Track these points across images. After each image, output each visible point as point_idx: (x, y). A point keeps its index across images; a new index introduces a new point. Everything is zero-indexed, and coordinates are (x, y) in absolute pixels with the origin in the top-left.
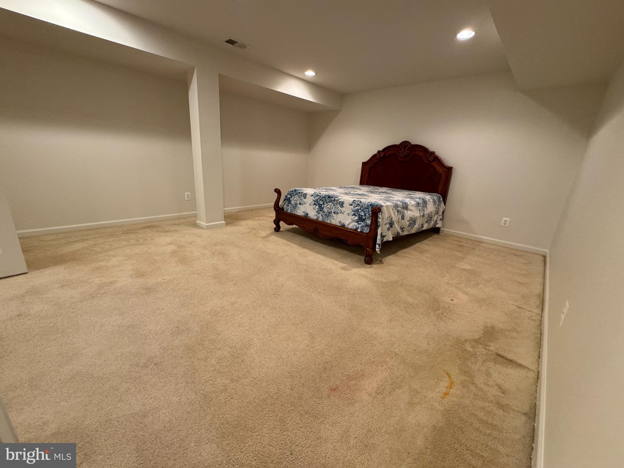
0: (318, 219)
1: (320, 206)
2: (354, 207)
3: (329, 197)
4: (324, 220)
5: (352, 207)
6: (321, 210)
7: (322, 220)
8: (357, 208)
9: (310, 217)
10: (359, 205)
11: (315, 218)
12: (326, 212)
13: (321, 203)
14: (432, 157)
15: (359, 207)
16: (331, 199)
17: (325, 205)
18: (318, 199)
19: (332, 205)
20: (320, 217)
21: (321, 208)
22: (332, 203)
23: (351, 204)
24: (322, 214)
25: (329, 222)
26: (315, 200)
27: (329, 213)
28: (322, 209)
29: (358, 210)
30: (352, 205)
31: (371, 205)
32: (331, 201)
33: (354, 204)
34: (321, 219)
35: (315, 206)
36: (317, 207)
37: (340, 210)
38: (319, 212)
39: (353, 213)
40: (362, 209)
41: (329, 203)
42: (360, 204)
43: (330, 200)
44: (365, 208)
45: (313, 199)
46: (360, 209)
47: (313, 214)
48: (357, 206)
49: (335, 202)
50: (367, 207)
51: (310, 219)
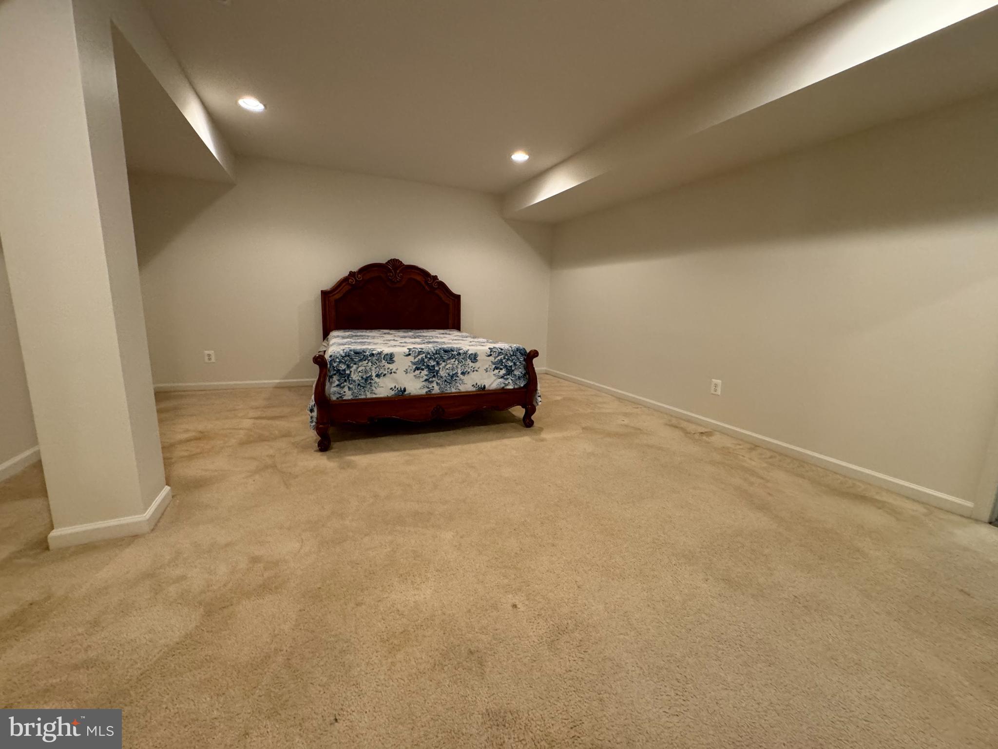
0: (431, 392)
1: (431, 369)
2: (495, 358)
3: (446, 351)
4: (443, 391)
5: (492, 358)
6: (434, 376)
7: (439, 391)
8: (499, 358)
9: (412, 394)
10: (501, 354)
11: (424, 392)
12: (445, 376)
13: (432, 363)
14: (435, 283)
15: (502, 356)
16: (452, 353)
17: (441, 366)
18: (424, 358)
19: (457, 362)
20: (434, 388)
21: (433, 372)
22: (456, 359)
23: (489, 354)
24: (439, 382)
25: (453, 390)
26: (418, 362)
27: (452, 377)
28: (437, 374)
29: (501, 360)
30: (491, 355)
31: (517, 350)
32: (453, 357)
33: (494, 353)
34: (436, 390)
35: (417, 372)
36: (425, 372)
37: (472, 367)
38: (431, 380)
39: (494, 366)
40: (507, 357)
41: (449, 361)
42: (503, 351)
43: (451, 355)
44: (511, 355)
45: (413, 361)
46: (504, 358)
47: (415, 386)
48: (498, 356)
49: (462, 357)
50: (513, 354)
51: (413, 396)
